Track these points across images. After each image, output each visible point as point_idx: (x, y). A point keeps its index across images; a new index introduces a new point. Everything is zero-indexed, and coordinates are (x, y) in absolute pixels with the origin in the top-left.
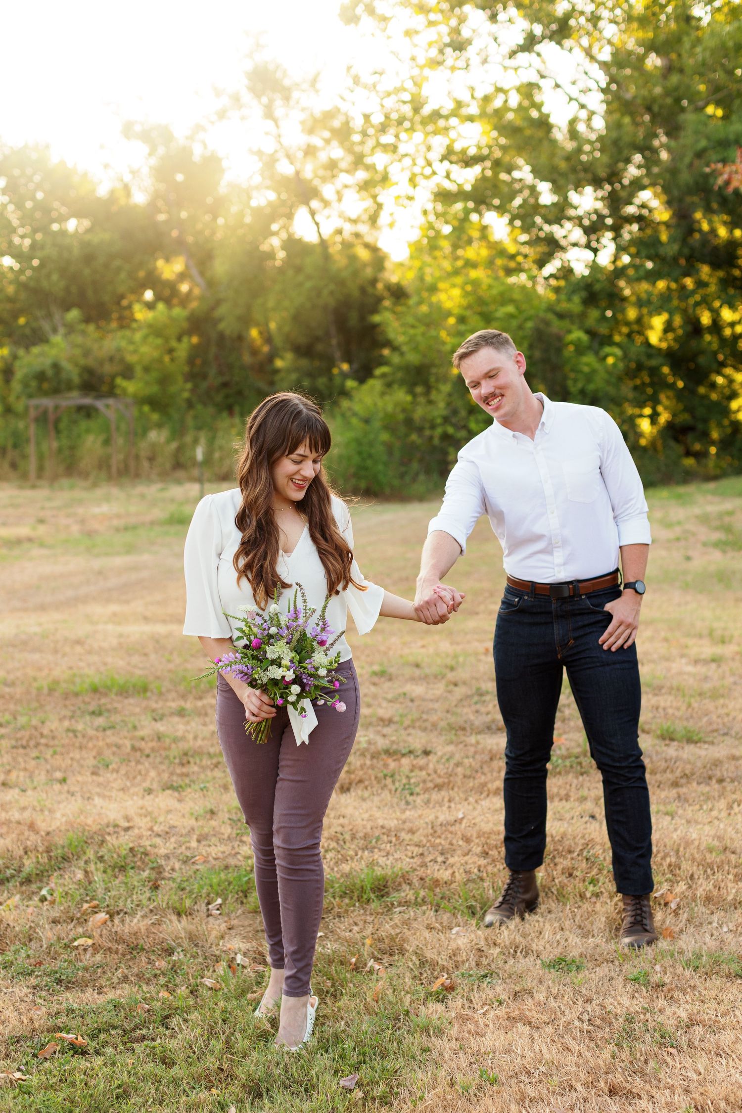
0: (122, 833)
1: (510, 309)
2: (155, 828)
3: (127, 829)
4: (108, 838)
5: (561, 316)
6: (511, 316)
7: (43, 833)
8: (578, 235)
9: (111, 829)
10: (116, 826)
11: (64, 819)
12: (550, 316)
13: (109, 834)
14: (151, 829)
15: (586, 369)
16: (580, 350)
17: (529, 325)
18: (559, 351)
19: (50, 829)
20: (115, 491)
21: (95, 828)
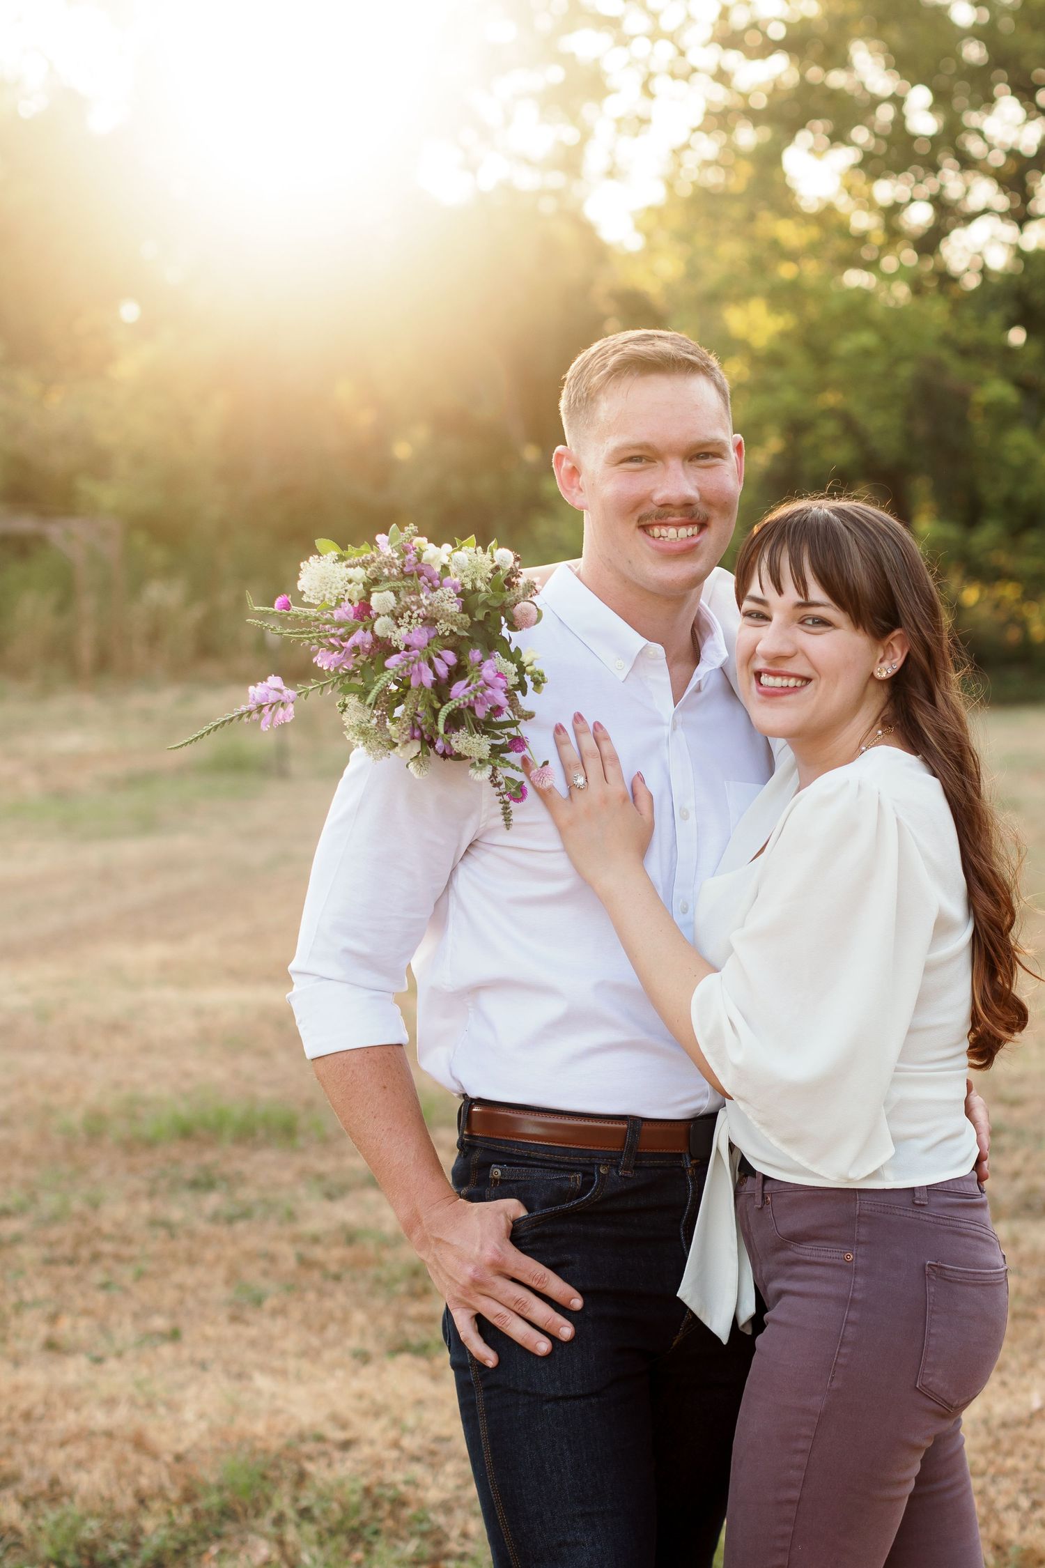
0: (337, 1455)
1: (866, 339)
2: (407, 1442)
3: (346, 1445)
4: (310, 1467)
5: (966, 352)
6: (866, 353)
7: (169, 1458)
8: (984, 192)
9: (309, 1447)
10: (320, 1439)
11: (203, 1426)
12: (946, 355)
13: (310, 1458)
14: (396, 1445)
15: (1015, 458)
16: (1002, 418)
17: (906, 371)
18: (962, 423)
19: (181, 1448)
20: (89, 704)
21: (276, 1444)
